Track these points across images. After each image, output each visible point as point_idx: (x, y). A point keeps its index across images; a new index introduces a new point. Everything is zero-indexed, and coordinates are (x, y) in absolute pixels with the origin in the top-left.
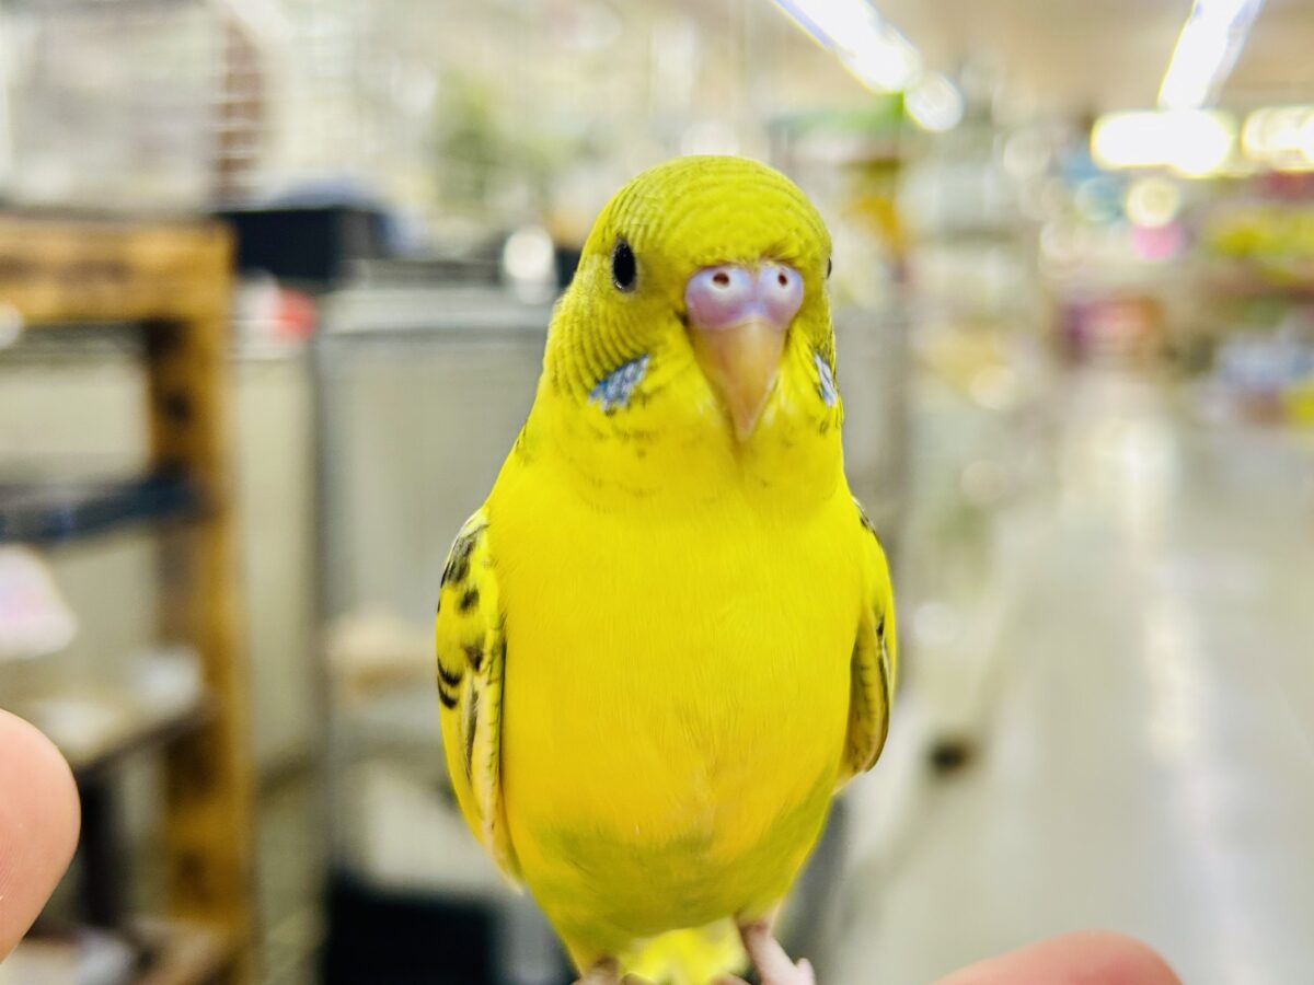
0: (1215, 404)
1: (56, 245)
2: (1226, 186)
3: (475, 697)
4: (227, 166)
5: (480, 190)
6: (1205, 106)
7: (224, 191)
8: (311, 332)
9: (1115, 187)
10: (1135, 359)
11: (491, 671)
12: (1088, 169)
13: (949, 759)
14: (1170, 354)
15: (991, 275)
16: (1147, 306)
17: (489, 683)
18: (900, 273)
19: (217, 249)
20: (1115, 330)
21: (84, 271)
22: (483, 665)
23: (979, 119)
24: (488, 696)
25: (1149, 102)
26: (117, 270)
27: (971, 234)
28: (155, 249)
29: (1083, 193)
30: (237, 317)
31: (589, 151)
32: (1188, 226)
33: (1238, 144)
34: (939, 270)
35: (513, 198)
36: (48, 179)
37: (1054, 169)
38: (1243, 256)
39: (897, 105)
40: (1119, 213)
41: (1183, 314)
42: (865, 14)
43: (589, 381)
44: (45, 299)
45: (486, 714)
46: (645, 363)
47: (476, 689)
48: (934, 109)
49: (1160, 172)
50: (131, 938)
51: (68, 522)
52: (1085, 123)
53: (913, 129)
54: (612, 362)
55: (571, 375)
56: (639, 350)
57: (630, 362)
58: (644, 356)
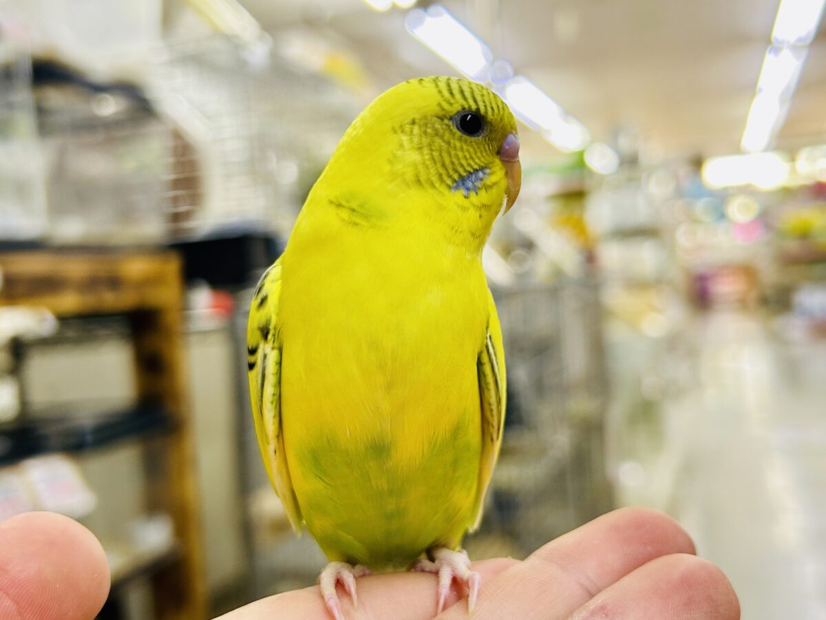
0: (795, 328)
1: (76, 268)
2: (788, 194)
3: (265, 356)
4: (176, 217)
6: (769, 148)
7: (175, 232)
8: (231, 313)
10: (742, 304)
11: (274, 341)
12: (701, 191)
14: (764, 301)
15: (646, 257)
16: (747, 271)
17: (273, 348)
18: (590, 258)
19: (172, 267)
20: (726, 288)
21: (91, 284)
22: (270, 337)
23: (630, 162)
24: (273, 356)
25: (735, 149)
26: (114, 282)
28: (136, 268)
29: (700, 206)
30: (187, 309)
32: (765, 220)
33: (794, 171)
34: (612, 256)
36: (72, 229)
37: (679, 193)
38: (804, 236)
39: (579, 164)
40: (722, 216)
41: (770, 275)
43: (449, 182)
44: (70, 301)
45: (271, 368)
46: (487, 171)
47: (266, 353)
48: (601, 161)
49: (746, 189)
51: (89, 438)
52: (697, 163)
53: (591, 172)
54: (466, 171)
55: (435, 179)
56: (483, 165)
57: (477, 171)
58: (486, 168)
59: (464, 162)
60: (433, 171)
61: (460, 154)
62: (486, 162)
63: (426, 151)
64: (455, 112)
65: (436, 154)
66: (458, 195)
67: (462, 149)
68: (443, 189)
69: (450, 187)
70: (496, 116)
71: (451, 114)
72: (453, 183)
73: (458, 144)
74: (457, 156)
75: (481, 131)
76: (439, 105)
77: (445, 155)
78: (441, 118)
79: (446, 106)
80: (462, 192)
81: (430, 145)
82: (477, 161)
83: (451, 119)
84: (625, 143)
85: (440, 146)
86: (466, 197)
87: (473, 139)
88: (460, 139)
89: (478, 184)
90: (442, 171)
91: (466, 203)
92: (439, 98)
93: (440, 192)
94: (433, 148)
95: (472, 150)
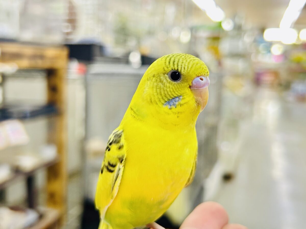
0: (290, 97)
1: (28, 51)
2: (295, 46)
3: (119, 169)
4: (67, 34)
5: (125, 41)
6: (291, 27)
7: (66, 40)
8: (85, 73)
9: (269, 45)
10: (272, 86)
12: (263, 41)
13: (227, 178)
14: (280, 85)
15: (240, 65)
16: (275, 73)
17: (123, 166)
18: (220, 63)
19: (65, 53)
20: (268, 78)
21: (34, 57)
22: (123, 162)
23: (238, 28)
24: (122, 169)
25: (277, 26)
26: (42, 57)
27: (236, 55)
28: (51, 53)
29: (261, 47)
30: (68, 69)
31: (151, 33)
32: (285, 55)
33: (298, 37)
34: (228, 63)
35: (132, 43)
36: (27, 36)
37: (255, 41)
38: (299, 63)
39: (219, 25)
40: (269, 51)
41: (284, 76)
42: (213, 3)
43: (163, 102)
44: (25, 63)
45: (121, 174)
46: (181, 98)
47: (120, 168)
48: (228, 26)
49: (279, 43)
50: (38, 212)
51: (28, 115)
52: (262, 30)
53: (223, 30)
54: (171, 97)
55: (157, 100)
56: (179, 94)
57: (176, 97)
58: (181, 96)
59: (170, 93)
60: (156, 97)
61: (168, 90)
62: (181, 93)
63: (155, 89)
64: (169, 71)
65: (158, 90)
66: (166, 108)
67: (169, 87)
68: (160, 104)
69: (163, 104)
70: (185, 72)
71: (168, 72)
72: (165, 103)
73: (168, 85)
74: (167, 90)
75: (180, 78)
76: (164, 68)
77: (162, 91)
78: (164, 74)
79: (166, 69)
80: (168, 107)
81: (156, 86)
82: (177, 93)
83: (167, 74)
84: (237, 20)
85: (160, 87)
86: (170, 109)
87: (175, 83)
88: (170, 83)
89: (177, 103)
90: (160, 97)
91: (170, 111)
92: (164, 66)
93: (159, 106)
94: (158, 88)
95: (174, 88)
